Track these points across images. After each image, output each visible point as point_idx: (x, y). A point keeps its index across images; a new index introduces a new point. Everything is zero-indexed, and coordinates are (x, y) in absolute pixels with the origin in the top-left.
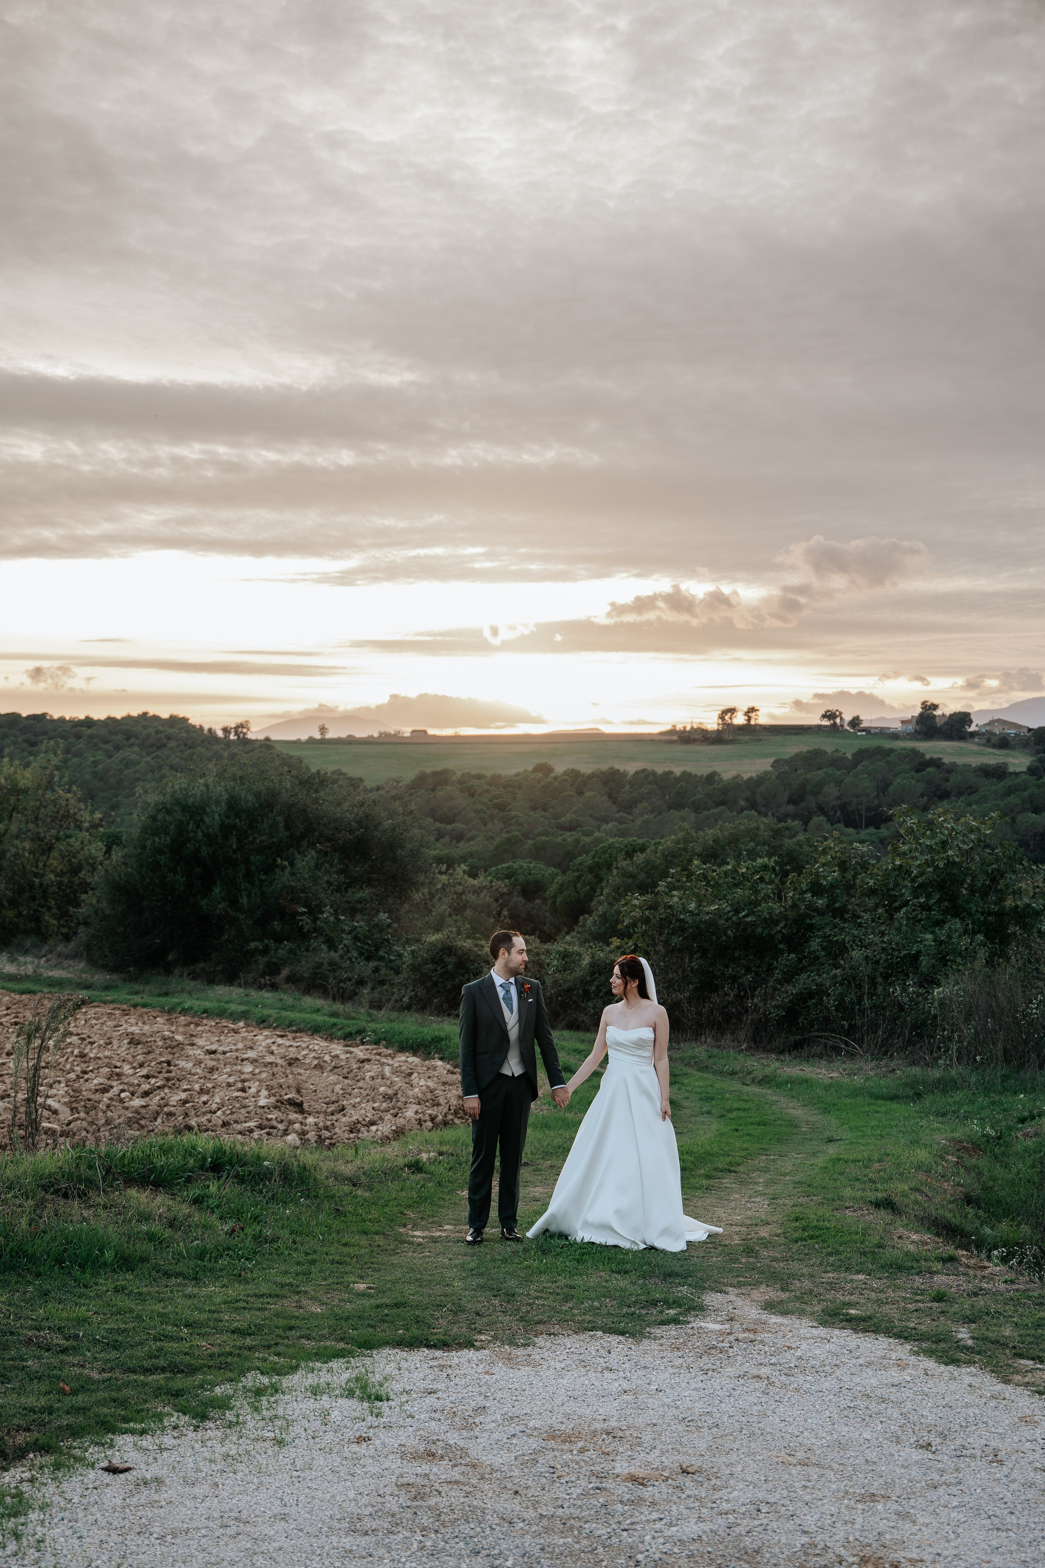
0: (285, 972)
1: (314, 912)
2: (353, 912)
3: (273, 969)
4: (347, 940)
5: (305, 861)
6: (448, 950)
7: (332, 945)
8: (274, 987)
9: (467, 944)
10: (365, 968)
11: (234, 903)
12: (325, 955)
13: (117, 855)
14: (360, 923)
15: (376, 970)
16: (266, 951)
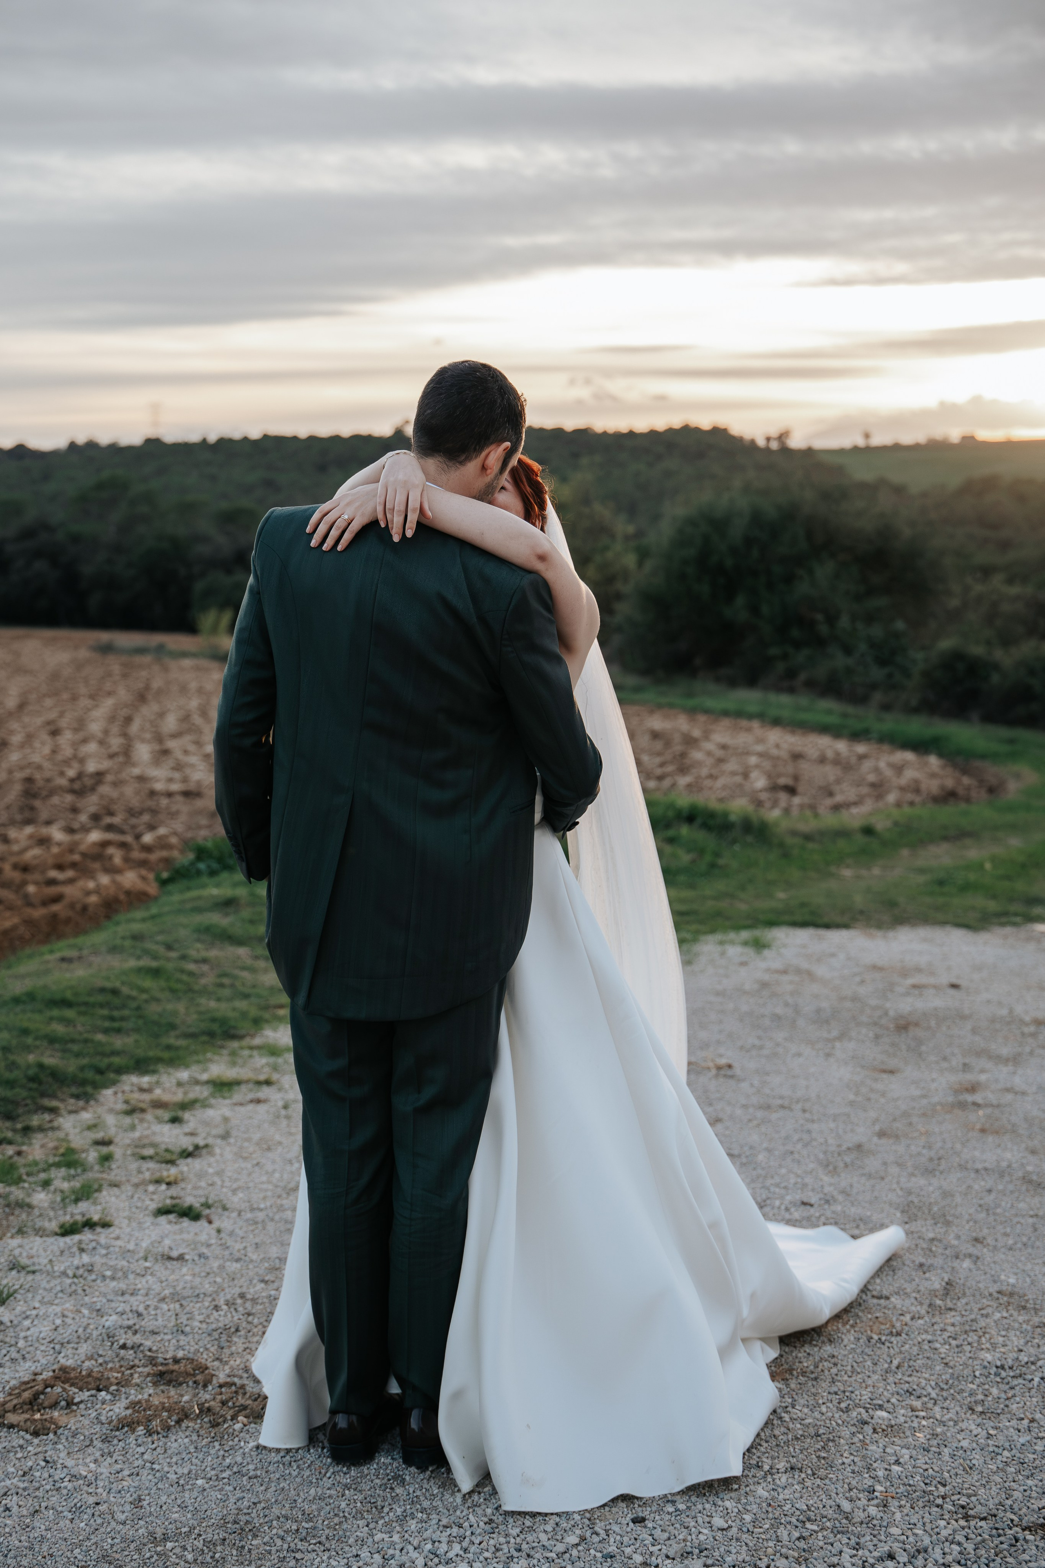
0: (803, 676)
1: (832, 619)
2: (870, 618)
3: (791, 674)
4: (863, 647)
5: (824, 571)
6: (956, 657)
7: (848, 650)
8: (791, 690)
9: (977, 650)
10: (877, 673)
11: (755, 610)
12: (840, 661)
13: (649, 565)
14: (877, 631)
15: (890, 676)
16: (785, 657)
